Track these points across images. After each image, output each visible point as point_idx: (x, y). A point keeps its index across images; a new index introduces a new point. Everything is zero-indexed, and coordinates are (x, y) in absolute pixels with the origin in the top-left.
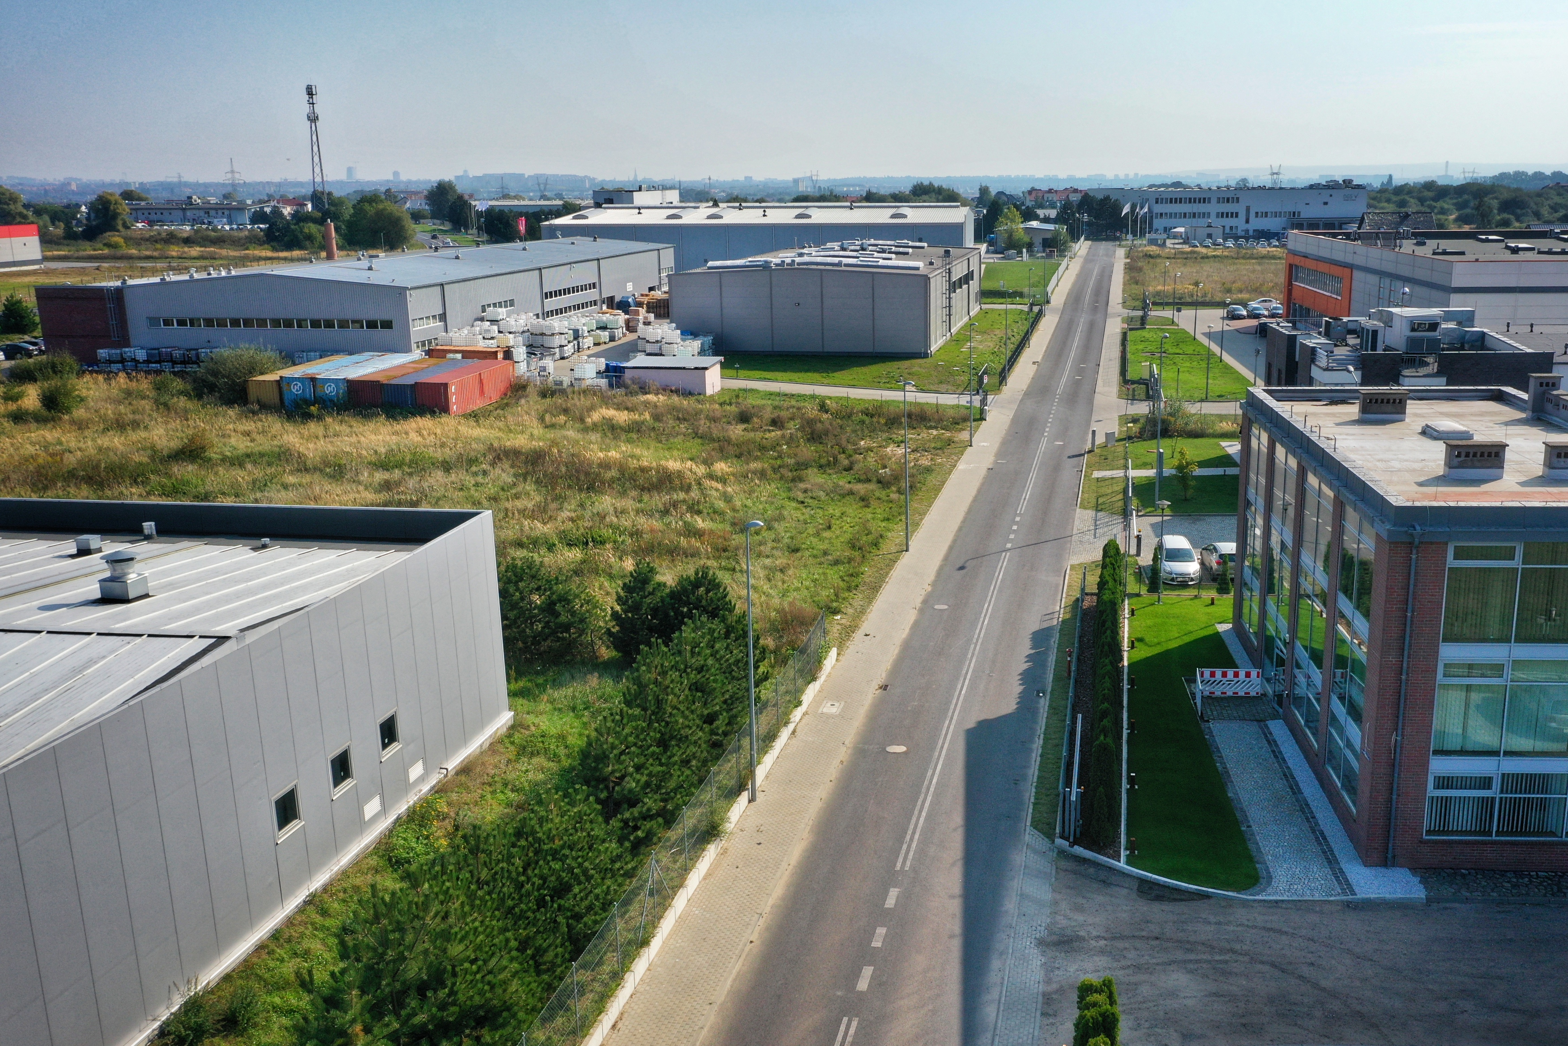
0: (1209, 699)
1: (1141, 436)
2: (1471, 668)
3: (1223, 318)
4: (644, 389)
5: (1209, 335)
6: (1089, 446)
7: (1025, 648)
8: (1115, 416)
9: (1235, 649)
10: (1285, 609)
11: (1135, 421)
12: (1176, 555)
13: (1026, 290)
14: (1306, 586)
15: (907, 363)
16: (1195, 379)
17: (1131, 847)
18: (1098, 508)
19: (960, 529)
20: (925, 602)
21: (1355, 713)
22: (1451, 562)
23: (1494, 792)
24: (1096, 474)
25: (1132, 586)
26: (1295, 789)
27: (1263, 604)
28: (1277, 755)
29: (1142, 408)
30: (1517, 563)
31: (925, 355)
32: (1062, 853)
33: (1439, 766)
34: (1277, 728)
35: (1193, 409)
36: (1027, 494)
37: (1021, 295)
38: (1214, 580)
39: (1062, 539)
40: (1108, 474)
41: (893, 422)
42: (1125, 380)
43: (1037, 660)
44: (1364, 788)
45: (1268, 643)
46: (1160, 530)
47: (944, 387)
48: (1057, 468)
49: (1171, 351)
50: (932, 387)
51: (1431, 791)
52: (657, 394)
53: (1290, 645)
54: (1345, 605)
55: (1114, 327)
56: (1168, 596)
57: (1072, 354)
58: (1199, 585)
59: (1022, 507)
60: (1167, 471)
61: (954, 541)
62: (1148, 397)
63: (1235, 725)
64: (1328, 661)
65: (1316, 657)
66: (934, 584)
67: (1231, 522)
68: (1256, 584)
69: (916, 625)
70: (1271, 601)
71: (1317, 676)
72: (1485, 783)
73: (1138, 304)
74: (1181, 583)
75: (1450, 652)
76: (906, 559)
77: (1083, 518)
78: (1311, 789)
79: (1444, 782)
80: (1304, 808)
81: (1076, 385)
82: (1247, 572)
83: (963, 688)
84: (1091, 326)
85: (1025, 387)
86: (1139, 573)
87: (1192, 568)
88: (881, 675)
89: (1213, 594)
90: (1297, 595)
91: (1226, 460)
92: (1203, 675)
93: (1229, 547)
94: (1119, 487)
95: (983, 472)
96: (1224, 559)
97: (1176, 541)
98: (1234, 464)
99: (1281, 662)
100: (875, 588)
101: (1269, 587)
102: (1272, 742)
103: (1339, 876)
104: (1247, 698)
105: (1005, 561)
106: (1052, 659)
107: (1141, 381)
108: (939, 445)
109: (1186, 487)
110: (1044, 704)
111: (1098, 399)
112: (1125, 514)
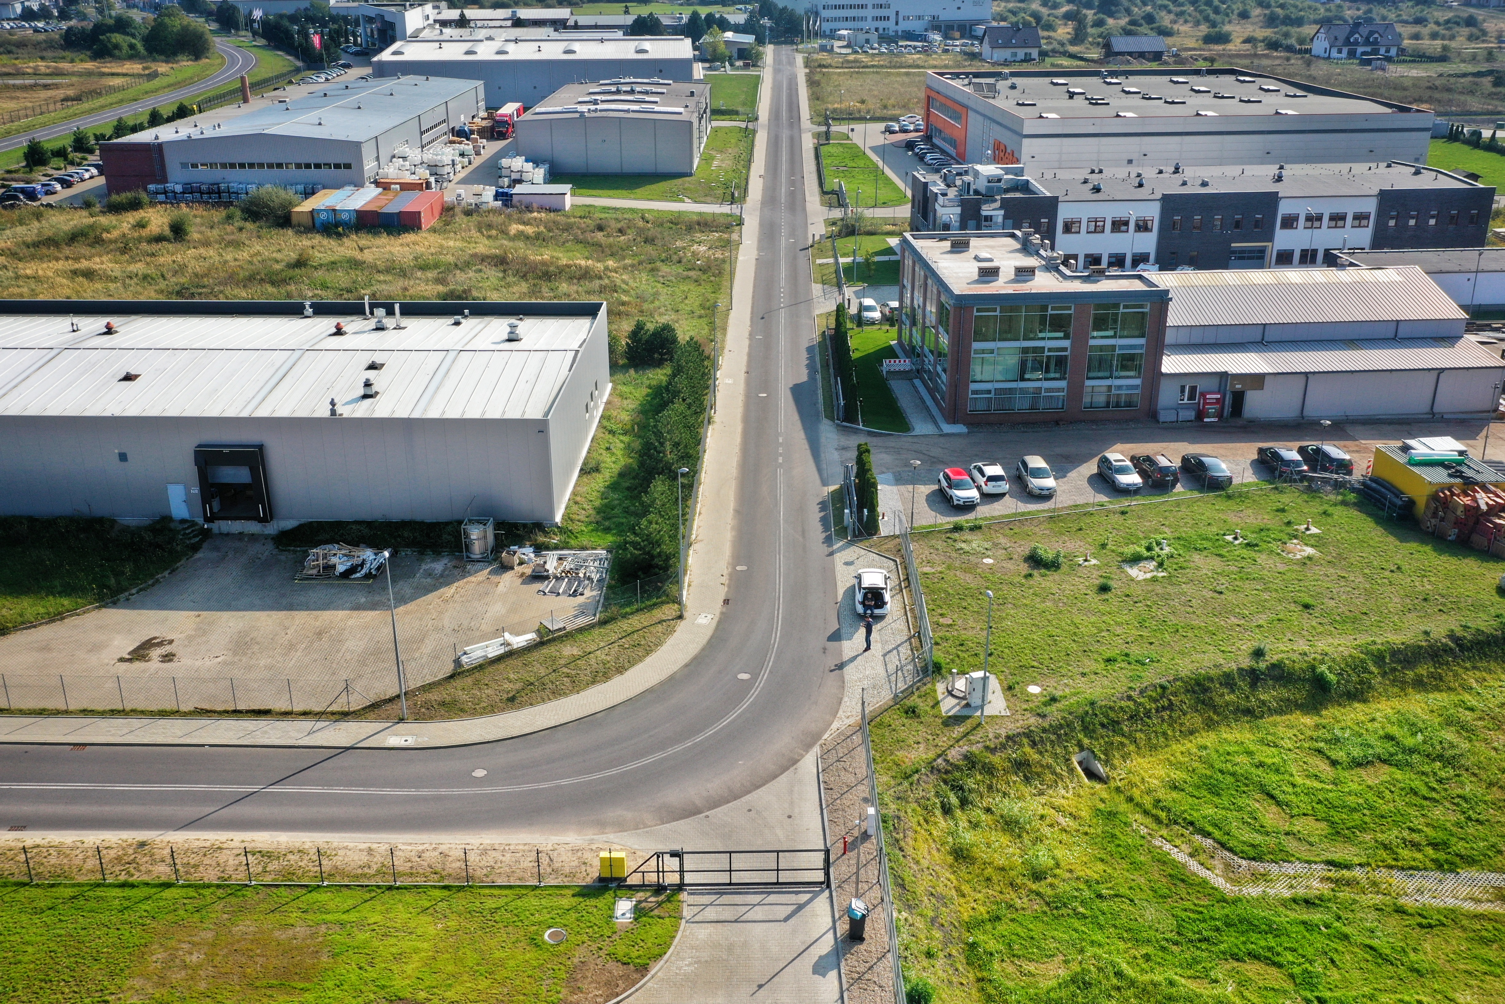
0: (888, 372)
1: (840, 235)
2: (983, 351)
3: (882, 132)
4: (529, 208)
5: (873, 149)
6: (810, 242)
7: (804, 355)
8: (822, 220)
9: (899, 351)
10: (920, 333)
11: (834, 224)
12: (869, 309)
13: (740, 109)
14: (928, 324)
15: (679, 181)
16: (868, 190)
17: (863, 422)
18: (824, 283)
19: (753, 297)
20: (750, 335)
21: (944, 370)
22: (975, 313)
23: (992, 395)
24: (819, 261)
25: (849, 325)
26: (923, 402)
27: (911, 330)
28: (917, 392)
29: (837, 214)
30: (998, 313)
31: (690, 175)
32: (838, 425)
33: (973, 386)
34: (917, 382)
35: (869, 213)
36: (783, 275)
37: (737, 113)
38: (888, 320)
39: (809, 301)
40: (825, 261)
41: (690, 227)
42: (824, 193)
43: (811, 359)
44: (947, 397)
45: (913, 348)
46: (859, 295)
47: (709, 199)
48: (795, 258)
49: (850, 165)
50: (702, 199)
51: (970, 396)
52: (539, 212)
53: (922, 347)
54: (941, 329)
55: (808, 143)
56: (867, 329)
57: (784, 167)
58: (880, 324)
59: (783, 283)
60: (859, 259)
61: (753, 304)
62: (840, 205)
63: (900, 382)
64: (935, 353)
65: (931, 352)
66: (751, 326)
67: (896, 289)
68: (908, 323)
69: (750, 346)
70: (914, 330)
71: (931, 358)
72: (989, 392)
73: (821, 119)
74: (872, 322)
75: (976, 345)
76: (732, 314)
77: (817, 289)
78: (929, 402)
79: (975, 392)
80: (927, 408)
81: (792, 195)
82: (904, 317)
83: (782, 372)
84: (792, 139)
85: (760, 198)
86: (852, 318)
87: (876, 315)
88: (744, 369)
89: (888, 327)
90: (924, 327)
91: (890, 251)
92: (886, 362)
93: (895, 304)
94: (832, 269)
95: (754, 262)
96: (892, 310)
97: (868, 302)
98: (895, 254)
99: (918, 355)
100: (724, 329)
101: (914, 323)
102: (915, 387)
103: (938, 427)
104: (905, 372)
105: (782, 313)
106: (818, 359)
107: (833, 192)
108: (722, 244)
109: (870, 270)
110: (819, 377)
111: (808, 206)
112: (839, 286)
